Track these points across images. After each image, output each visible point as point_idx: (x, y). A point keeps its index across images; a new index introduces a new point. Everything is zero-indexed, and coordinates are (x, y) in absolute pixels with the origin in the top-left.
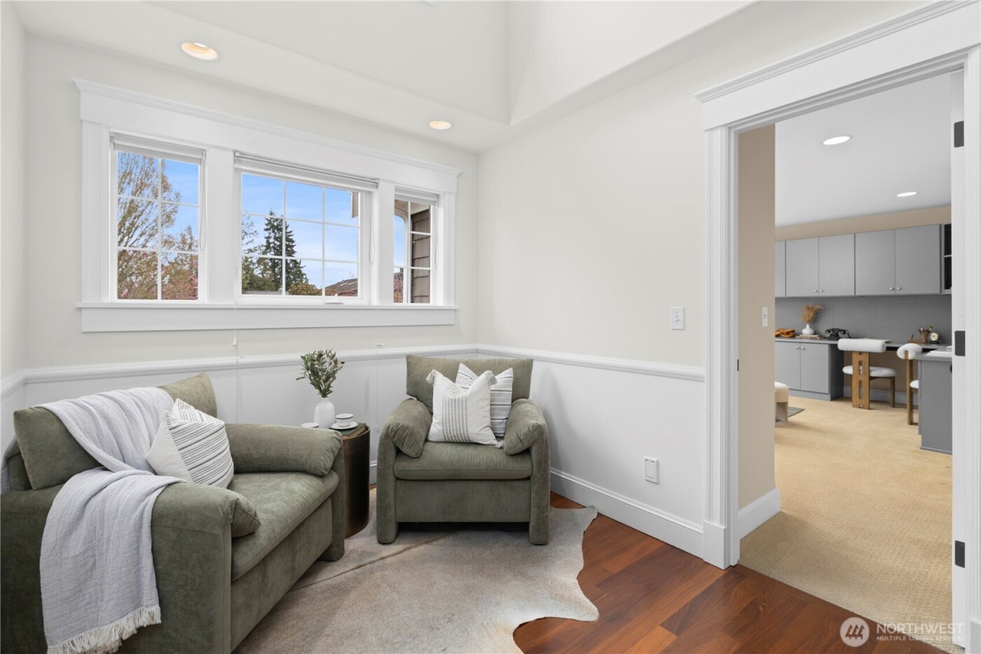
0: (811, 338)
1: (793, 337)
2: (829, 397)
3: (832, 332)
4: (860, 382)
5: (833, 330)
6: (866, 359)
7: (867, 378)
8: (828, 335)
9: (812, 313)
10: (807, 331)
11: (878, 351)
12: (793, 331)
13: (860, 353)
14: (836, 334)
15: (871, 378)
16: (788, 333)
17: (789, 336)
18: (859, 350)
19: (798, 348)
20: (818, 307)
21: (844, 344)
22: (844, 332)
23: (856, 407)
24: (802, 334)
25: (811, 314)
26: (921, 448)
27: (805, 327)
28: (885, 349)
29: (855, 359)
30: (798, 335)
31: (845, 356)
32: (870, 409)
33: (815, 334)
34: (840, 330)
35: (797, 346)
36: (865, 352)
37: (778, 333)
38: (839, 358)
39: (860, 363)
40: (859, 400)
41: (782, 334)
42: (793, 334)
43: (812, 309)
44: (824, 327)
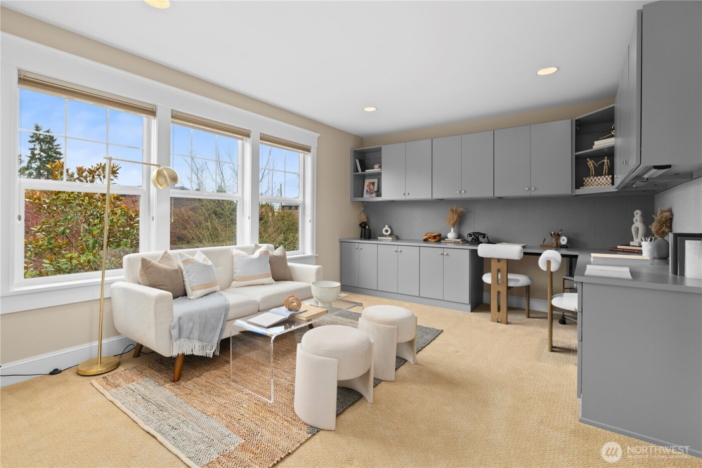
0: (455, 243)
1: (439, 241)
2: (469, 307)
3: (473, 236)
4: (499, 292)
5: (474, 234)
6: (503, 266)
7: (505, 288)
8: (470, 239)
9: (456, 215)
10: (451, 235)
11: (515, 259)
12: (440, 235)
13: (499, 260)
14: (476, 239)
15: (509, 288)
16: (435, 237)
17: (436, 240)
18: (498, 257)
19: (442, 254)
20: (461, 209)
21: (484, 250)
22: (484, 235)
23: (494, 322)
24: (447, 238)
25: (455, 217)
26: (581, 421)
27: (450, 231)
28: (522, 254)
29: (494, 266)
30: (444, 240)
31: (485, 263)
32: (507, 323)
33: (458, 238)
34: (480, 234)
35: (440, 251)
36: (504, 259)
37: (425, 237)
38: (479, 265)
39: (499, 271)
40: (497, 313)
41: (430, 238)
42: (439, 238)
43: (456, 212)
44: (467, 231)
